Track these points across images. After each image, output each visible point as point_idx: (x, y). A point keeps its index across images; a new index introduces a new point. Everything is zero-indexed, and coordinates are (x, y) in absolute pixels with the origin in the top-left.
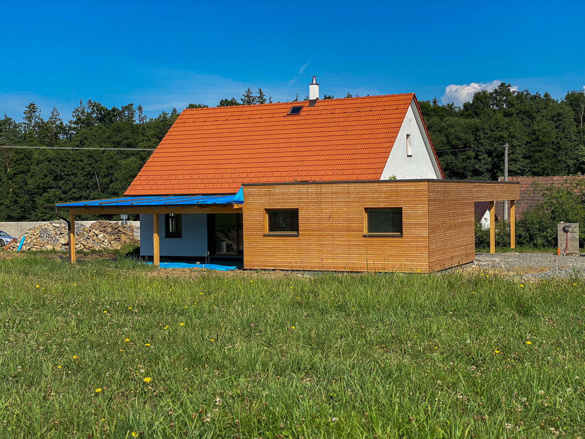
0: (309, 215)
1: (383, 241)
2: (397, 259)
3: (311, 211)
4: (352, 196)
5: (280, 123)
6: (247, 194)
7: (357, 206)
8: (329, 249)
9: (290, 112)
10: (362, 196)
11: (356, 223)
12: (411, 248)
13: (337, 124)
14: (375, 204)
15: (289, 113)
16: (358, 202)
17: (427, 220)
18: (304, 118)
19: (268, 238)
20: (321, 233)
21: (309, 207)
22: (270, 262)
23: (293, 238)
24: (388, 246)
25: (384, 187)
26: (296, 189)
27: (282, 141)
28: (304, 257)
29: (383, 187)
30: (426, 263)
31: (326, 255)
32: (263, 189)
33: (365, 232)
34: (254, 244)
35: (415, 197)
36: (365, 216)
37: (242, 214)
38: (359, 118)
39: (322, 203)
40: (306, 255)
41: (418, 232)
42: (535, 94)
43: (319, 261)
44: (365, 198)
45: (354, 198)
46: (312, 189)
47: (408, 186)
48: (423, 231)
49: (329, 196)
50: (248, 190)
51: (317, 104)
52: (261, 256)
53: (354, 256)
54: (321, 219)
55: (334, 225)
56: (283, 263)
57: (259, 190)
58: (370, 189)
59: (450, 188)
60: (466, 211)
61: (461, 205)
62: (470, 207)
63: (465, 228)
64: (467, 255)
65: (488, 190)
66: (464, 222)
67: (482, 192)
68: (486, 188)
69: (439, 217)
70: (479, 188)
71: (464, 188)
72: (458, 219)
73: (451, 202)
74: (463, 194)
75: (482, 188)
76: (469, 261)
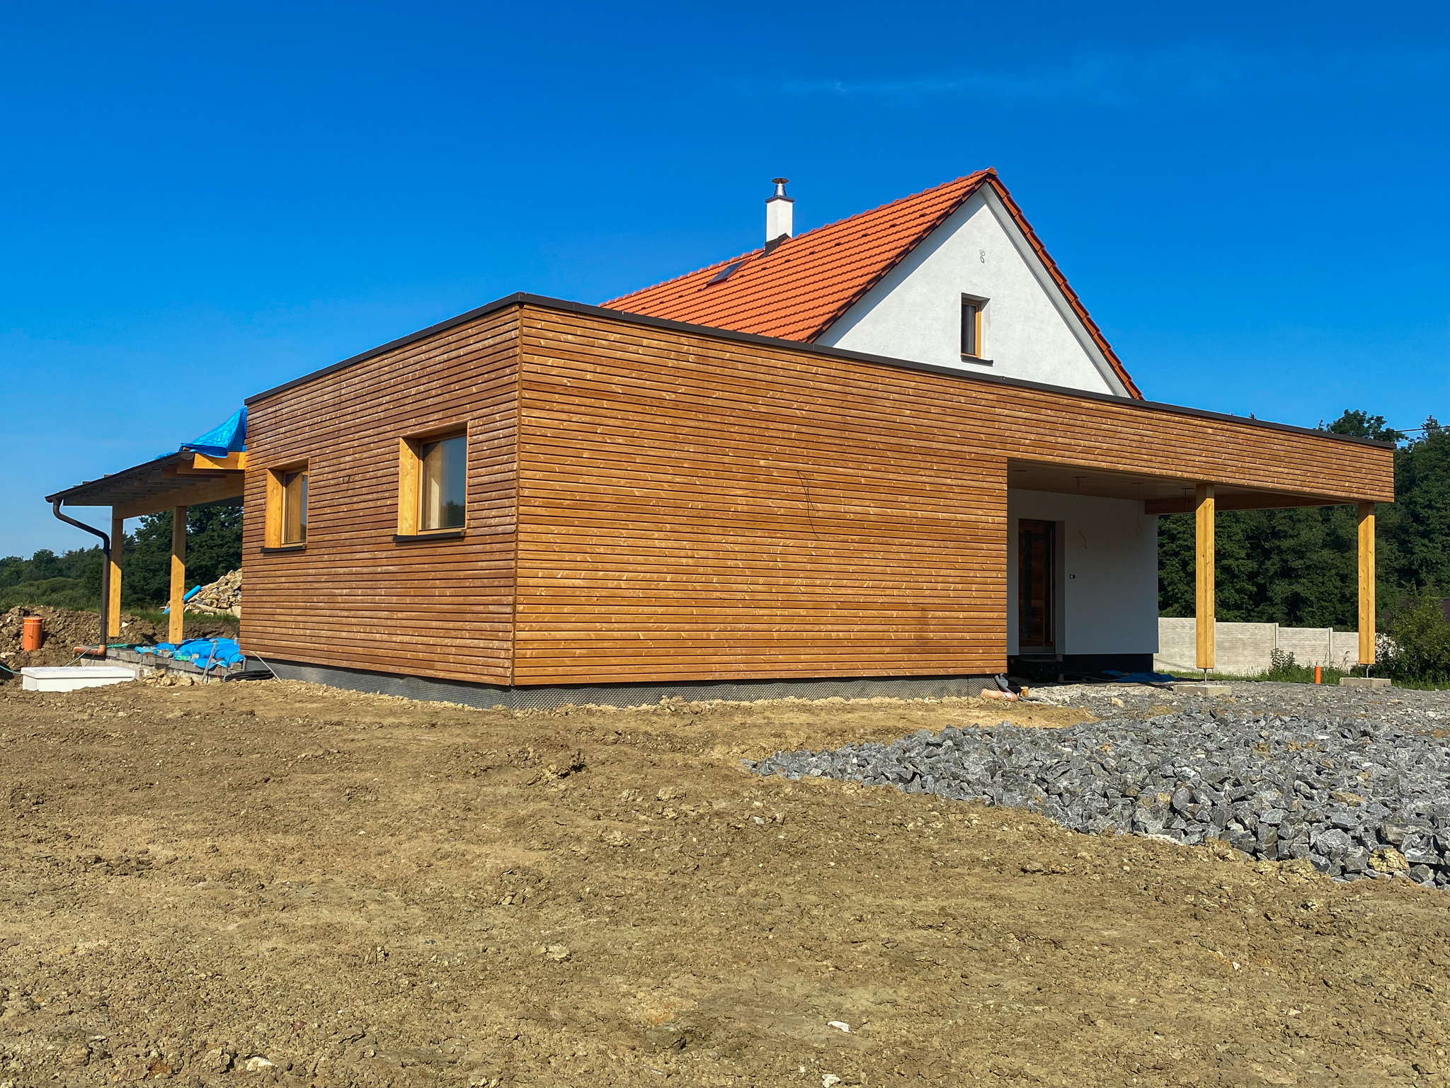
2: (451, 625)
4: (384, 400)
6: (251, 428)
7: (391, 434)
8: (344, 592)
9: (716, 279)
10: (400, 395)
11: (387, 495)
12: (479, 583)
14: (421, 420)
15: (712, 282)
16: (394, 419)
19: (270, 560)
21: (322, 451)
22: (268, 636)
23: (299, 558)
24: (438, 575)
25: (438, 354)
26: (308, 396)
28: (310, 619)
29: (435, 352)
30: (505, 645)
31: (339, 613)
32: (269, 410)
33: (411, 527)
35: (492, 375)
36: (412, 468)
40: (312, 612)
41: (494, 517)
43: (329, 634)
44: (416, 398)
45: (387, 406)
46: (329, 391)
47: (480, 337)
49: (350, 410)
50: (252, 417)
51: (777, 250)
52: (259, 617)
53: (380, 614)
55: (355, 507)
56: (283, 637)
57: (265, 412)
58: (414, 367)
59: (763, 369)
60: (928, 480)
61: (882, 453)
62: (967, 470)
63: (914, 542)
64: (924, 646)
65: (1132, 431)
66: (904, 520)
67: (1077, 430)
68: (1120, 423)
69: (640, 467)
70: (1052, 414)
71: (911, 392)
72: (847, 501)
73: (772, 425)
74: (895, 411)
75: (1079, 417)
76: (951, 672)
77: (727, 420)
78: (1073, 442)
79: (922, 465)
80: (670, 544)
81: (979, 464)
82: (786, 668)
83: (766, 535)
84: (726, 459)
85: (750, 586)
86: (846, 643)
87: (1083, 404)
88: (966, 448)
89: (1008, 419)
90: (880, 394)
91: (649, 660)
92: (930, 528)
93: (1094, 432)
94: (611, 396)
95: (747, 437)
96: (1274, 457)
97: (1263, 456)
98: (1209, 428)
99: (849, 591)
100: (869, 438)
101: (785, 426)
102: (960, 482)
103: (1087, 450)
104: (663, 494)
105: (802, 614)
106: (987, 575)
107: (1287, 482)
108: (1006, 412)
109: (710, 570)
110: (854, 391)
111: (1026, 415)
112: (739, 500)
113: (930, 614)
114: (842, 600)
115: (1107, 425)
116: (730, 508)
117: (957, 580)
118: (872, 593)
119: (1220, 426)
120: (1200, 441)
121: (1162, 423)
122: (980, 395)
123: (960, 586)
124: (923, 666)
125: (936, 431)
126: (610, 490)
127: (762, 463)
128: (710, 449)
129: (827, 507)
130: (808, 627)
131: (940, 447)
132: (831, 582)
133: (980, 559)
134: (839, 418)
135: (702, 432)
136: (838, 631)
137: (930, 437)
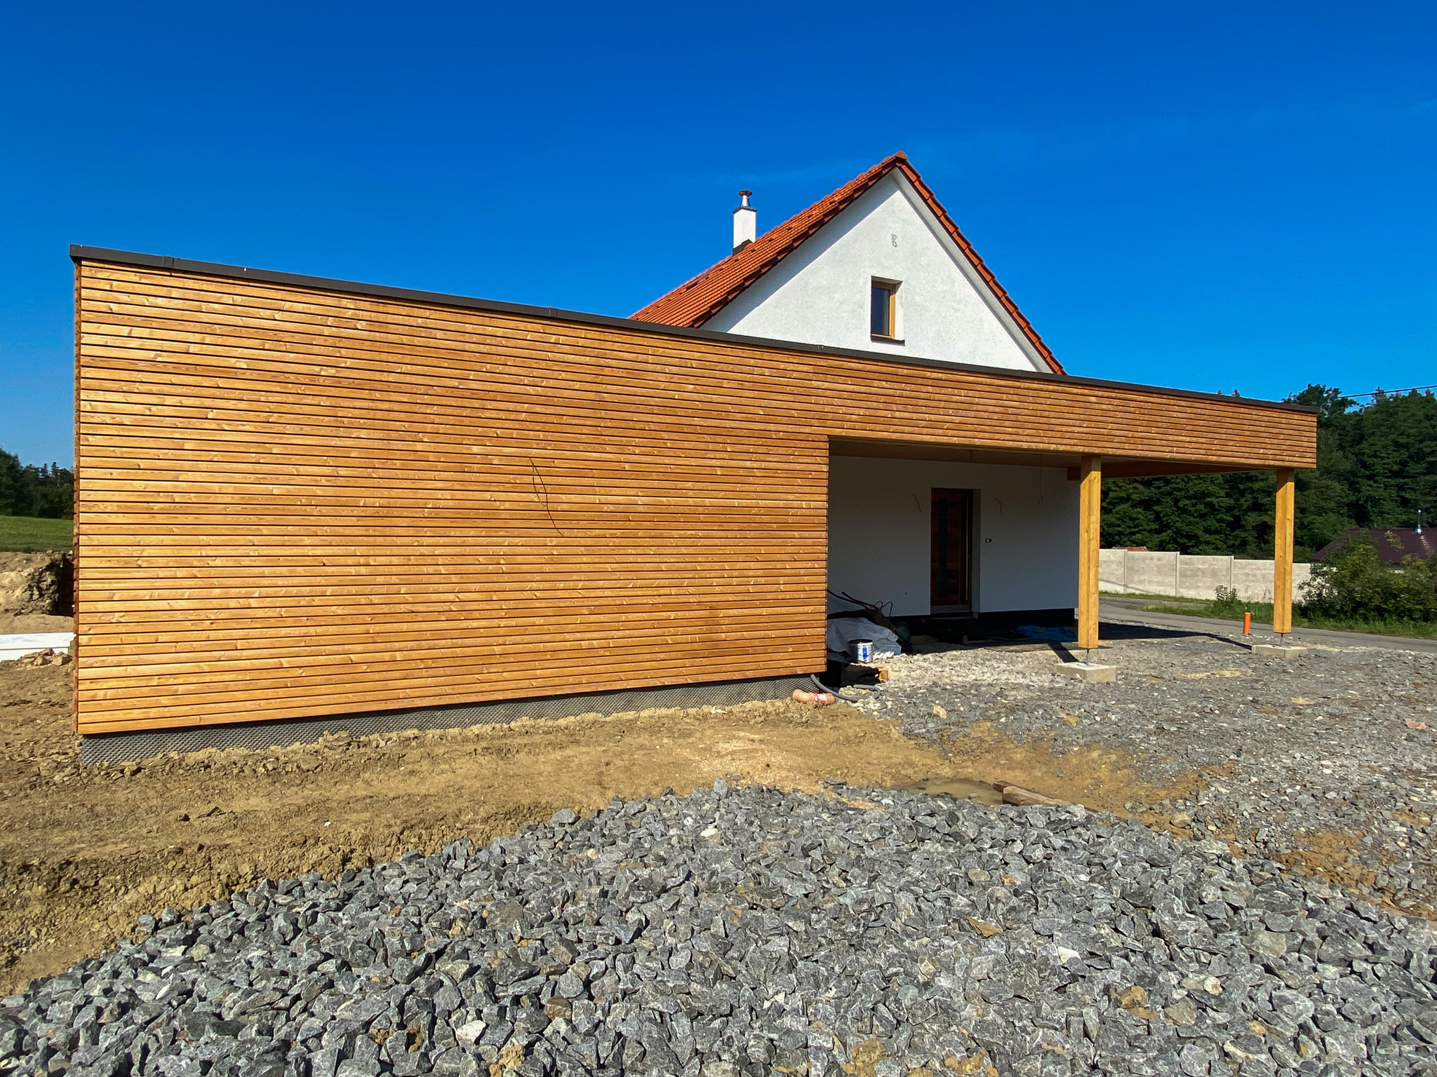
59: (475, 338)
60: (718, 463)
61: (654, 434)
62: (774, 450)
63: (700, 534)
64: (714, 649)
65: (993, 402)
66: (686, 509)
67: (921, 402)
68: (977, 394)
69: (281, 459)
70: (887, 386)
71: (694, 364)
72: (603, 490)
73: (489, 405)
74: (672, 386)
75: (924, 389)
76: (750, 675)
77: (419, 399)
78: (914, 416)
79: (711, 446)
80: (329, 550)
81: (791, 443)
82: (513, 686)
83: (483, 534)
84: (419, 446)
85: (458, 595)
86: (602, 652)
87: (929, 374)
88: (772, 427)
89: (828, 393)
90: (650, 367)
91: (299, 691)
92: (722, 518)
93: (942, 404)
94: (230, 373)
95: (452, 420)
96: (1175, 426)
97: (1160, 425)
98: (1092, 396)
99: (607, 593)
100: (636, 417)
101: (511, 406)
102: (763, 465)
103: (933, 425)
104: (319, 491)
105: (537, 623)
106: (800, 566)
107: (1188, 451)
108: (826, 385)
109: (394, 579)
110: (614, 363)
111: (851, 388)
112: (439, 494)
113: (722, 613)
114: (597, 603)
115: (961, 396)
116: (426, 504)
117: (760, 573)
118: (640, 593)
119: (1106, 394)
120: (1081, 411)
121: (1031, 393)
122: (791, 367)
123: (763, 580)
124: (712, 671)
125: (730, 408)
126: (230, 488)
127: (475, 449)
128: (394, 435)
129: (574, 498)
130: (546, 637)
131: (736, 426)
132: (580, 585)
133: (789, 549)
134: (592, 396)
135: (379, 415)
136: (593, 640)
137: (723, 414)
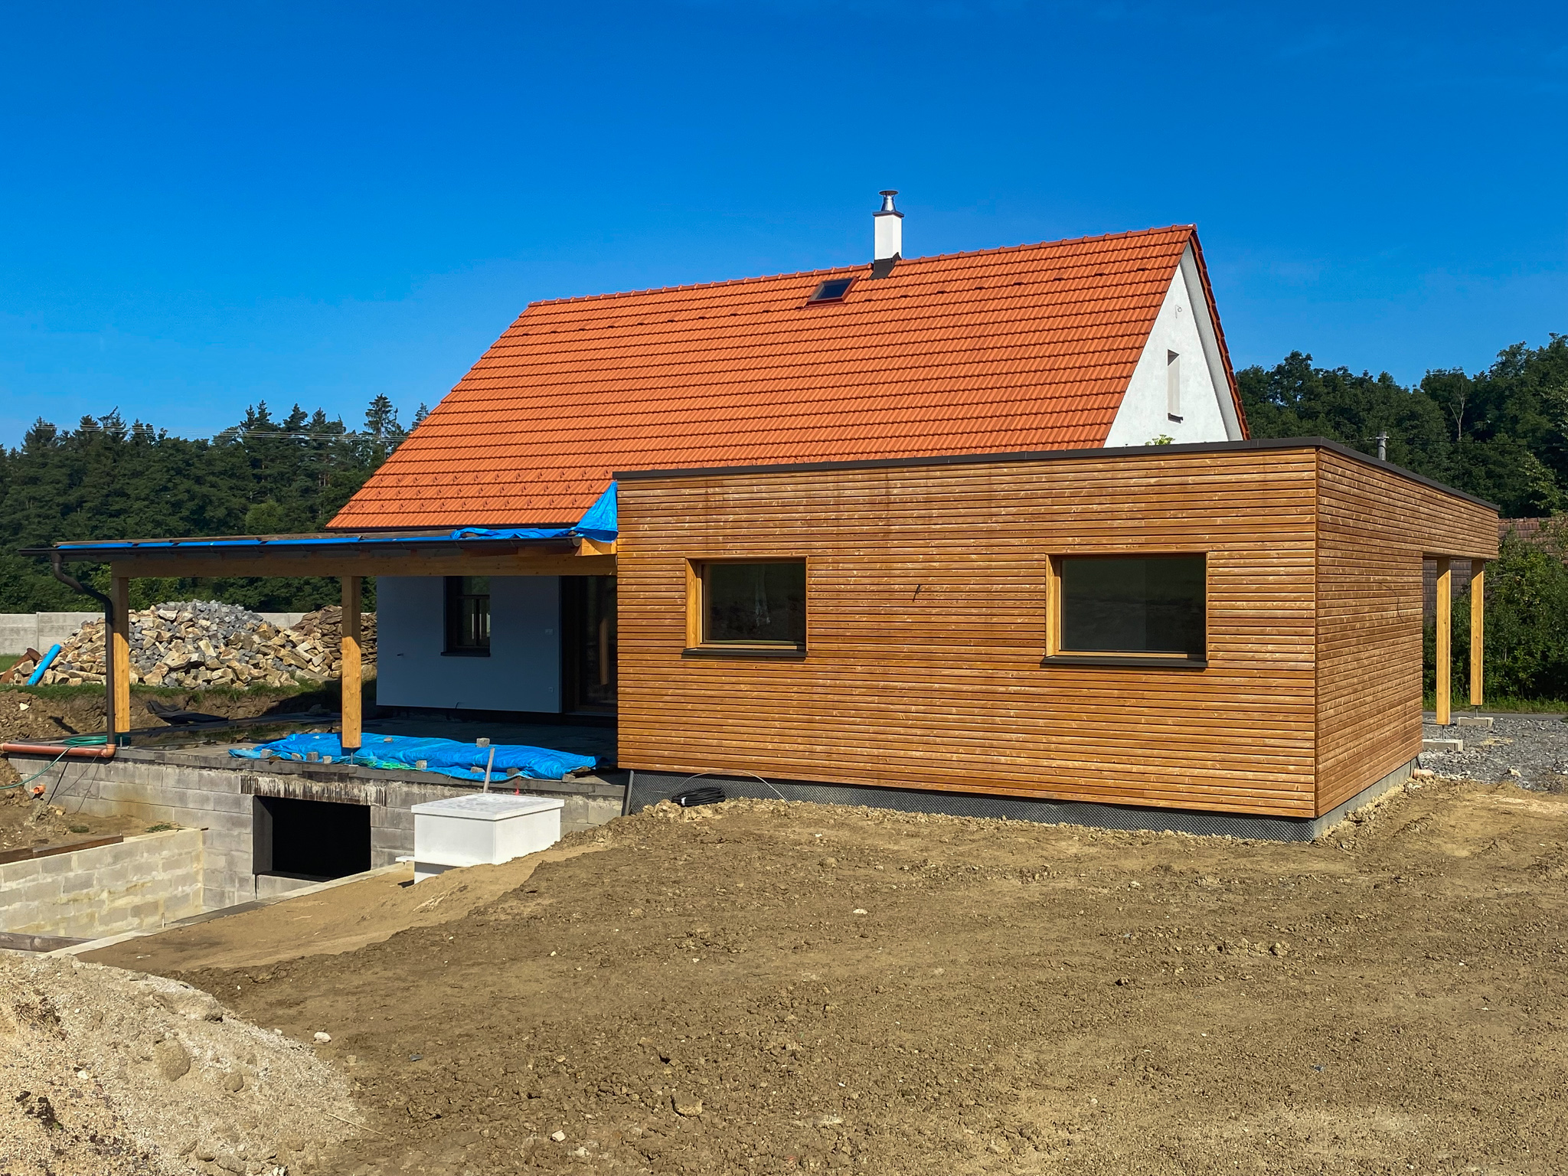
0: (841, 580)
1: (1123, 685)
2: (1180, 754)
3: (851, 566)
4: (1003, 511)
5: (784, 327)
6: (632, 507)
7: (1022, 549)
8: (913, 708)
9: (816, 295)
10: (1043, 509)
11: (1016, 612)
12: (1241, 715)
13: (954, 321)
14: (1095, 540)
15: (813, 299)
16: (1029, 533)
17: (1313, 605)
18: (855, 308)
19: (701, 663)
20: (886, 647)
21: (841, 552)
22: (705, 749)
23: (786, 665)
24: (1145, 702)
25: (1134, 476)
26: (799, 487)
27: (785, 372)
28: (824, 734)
29: (1127, 474)
30: (1302, 778)
31: (902, 730)
32: (683, 491)
33: (1053, 647)
34: (651, 684)
35: (1261, 511)
36: (1053, 586)
37: (615, 577)
38: (1021, 302)
39: (892, 536)
40: (828, 727)
41: (1272, 652)
42: (1361, 376)
43: (876, 752)
44: (1056, 517)
45: (1010, 518)
46: (856, 487)
47: (1232, 470)
48: (1291, 648)
49: (916, 513)
50: (632, 493)
51: (895, 271)
52: (676, 726)
53: (1008, 736)
54: (886, 595)
55: (933, 619)
56: (748, 752)
57: (671, 492)
58: (1076, 484)
60: (1406, 579)
68: (1445, 511)
69: (1345, 594)
73: (1373, 542)
75: (1437, 508)
77: (1364, 541)
87: (1439, 496)
89: (1423, 516)
93: (1440, 521)
100: (1394, 545)
101: (1376, 542)
105: (1380, 718)
108: (1422, 510)
112: (1367, 617)
113: (1407, 705)
122: (1417, 496)
127: (1371, 578)
130: (1382, 730)
135: (1359, 555)
